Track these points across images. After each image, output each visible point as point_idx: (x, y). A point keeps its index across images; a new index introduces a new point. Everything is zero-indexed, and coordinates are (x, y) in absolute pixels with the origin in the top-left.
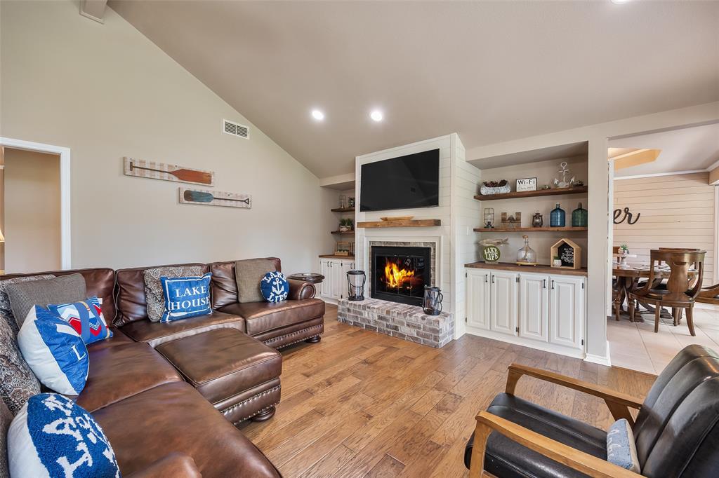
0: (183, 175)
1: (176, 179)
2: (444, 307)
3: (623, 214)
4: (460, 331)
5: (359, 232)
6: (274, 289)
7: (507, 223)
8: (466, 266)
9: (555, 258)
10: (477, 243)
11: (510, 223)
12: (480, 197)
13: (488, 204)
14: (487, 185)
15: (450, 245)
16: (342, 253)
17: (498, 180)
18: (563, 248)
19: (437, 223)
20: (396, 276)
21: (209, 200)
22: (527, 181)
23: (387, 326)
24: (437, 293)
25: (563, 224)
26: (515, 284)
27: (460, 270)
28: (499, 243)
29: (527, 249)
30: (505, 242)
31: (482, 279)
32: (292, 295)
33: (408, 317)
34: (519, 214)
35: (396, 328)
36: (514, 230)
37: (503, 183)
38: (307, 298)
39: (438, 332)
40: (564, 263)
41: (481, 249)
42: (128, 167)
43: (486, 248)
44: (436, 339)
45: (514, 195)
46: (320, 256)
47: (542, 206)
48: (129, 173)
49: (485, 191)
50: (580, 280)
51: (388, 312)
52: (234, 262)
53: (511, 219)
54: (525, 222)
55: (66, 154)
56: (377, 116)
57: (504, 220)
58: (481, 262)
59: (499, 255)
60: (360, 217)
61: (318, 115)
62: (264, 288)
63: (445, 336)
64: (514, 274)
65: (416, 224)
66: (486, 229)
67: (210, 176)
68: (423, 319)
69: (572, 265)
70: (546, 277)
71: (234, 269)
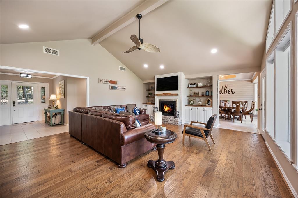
0: (111, 82)
1: (109, 83)
2: (179, 116)
3: (231, 91)
4: (183, 123)
5: (156, 97)
6: (137, 112)
7: (196, 95)
8: (185, 106)
9: (207, 103)
10: (188, 100)
11: (196, 94)
12: (188, 87)
13: (191, 89)
14: (190, 84)
15: (181, 100)
16: (149, 103)
17: (193, 83)
18: (209, 101)
19: (178, 95)
20: (167, 109)
21: (116, 88)
22: (200, 84)
23: (165, 121)
24: (177, 112)
25: (209, 95)
26: (197, 110)
27: (183, 107)
28: (193, 100)
29: (200, 101)
30: (195, 99)
31: (189, 109)
32: (141, 113)
33: (170, 119)
34: (198, 92)
35: (167, 122)
36: (197, 96)
37: (195, 84)
38: (144, 114)
39: (178, 122)
40: (209, 105)
41: (189, 101)
42: (100, 81)
43: (190, 101)
44: (177, 123)
45: (197, 87)
46: (143, 104)
47: (204, 90)
48: (100, 82)
49: (190, 86)
50: (211, 108)
51: (165, 118)
52: (126, 105)
53: (196, 93)
54: (200, 94)
55: (88, 78)
56: (162, 67)
57: (195, 94)
58: (189, 105)
59: (193, 103)
60: (156, 92)
61: (146, 66)
62: (134, 111)
63: (179, 123)
64: (197, 107)
65: (172, 95)
66: (190, 96)
67: (116, 82)
68: (174, 119)
69: (210, 105)
70: (204, 108)
71: (126, 106)
